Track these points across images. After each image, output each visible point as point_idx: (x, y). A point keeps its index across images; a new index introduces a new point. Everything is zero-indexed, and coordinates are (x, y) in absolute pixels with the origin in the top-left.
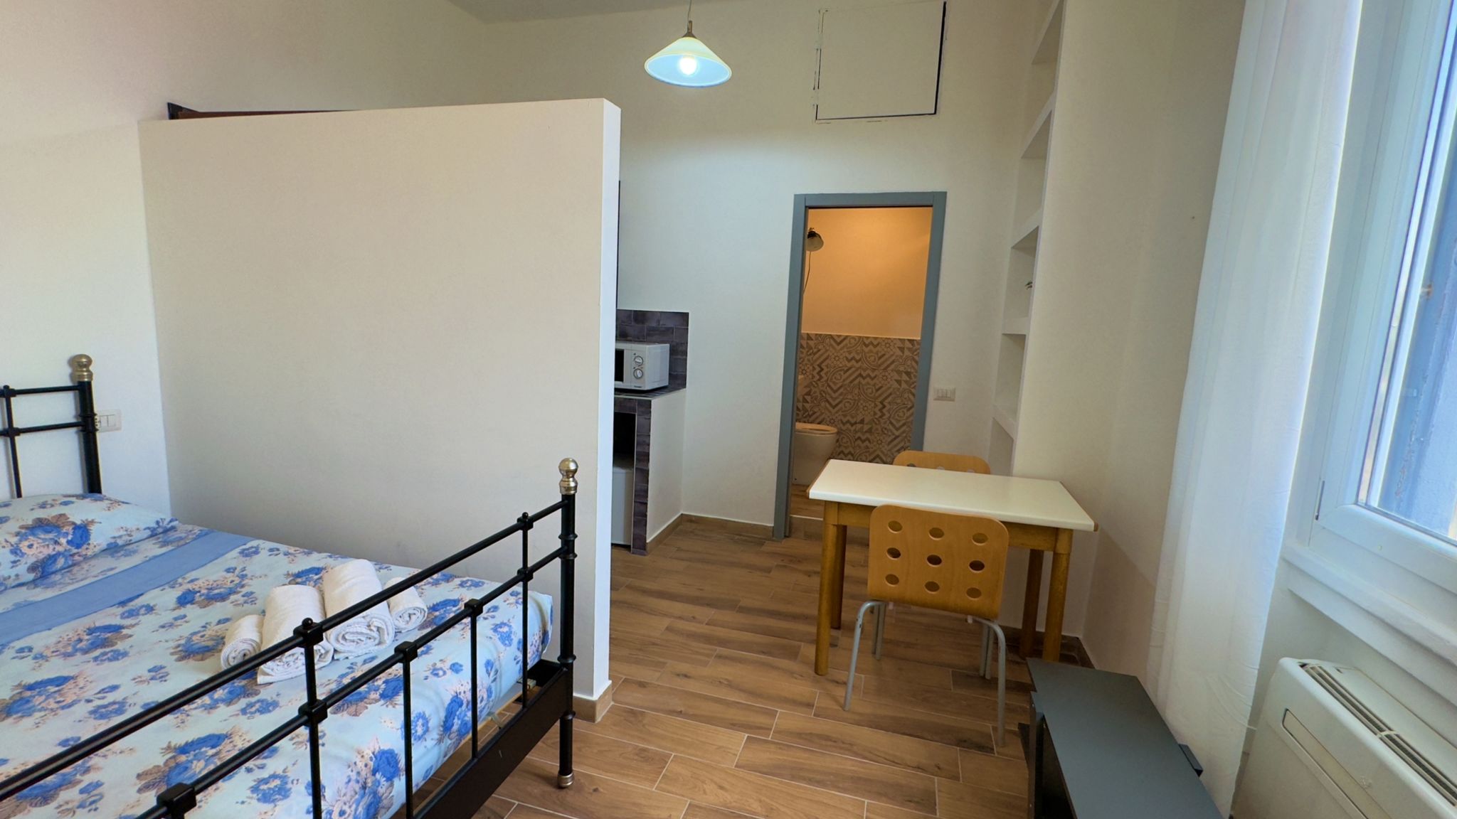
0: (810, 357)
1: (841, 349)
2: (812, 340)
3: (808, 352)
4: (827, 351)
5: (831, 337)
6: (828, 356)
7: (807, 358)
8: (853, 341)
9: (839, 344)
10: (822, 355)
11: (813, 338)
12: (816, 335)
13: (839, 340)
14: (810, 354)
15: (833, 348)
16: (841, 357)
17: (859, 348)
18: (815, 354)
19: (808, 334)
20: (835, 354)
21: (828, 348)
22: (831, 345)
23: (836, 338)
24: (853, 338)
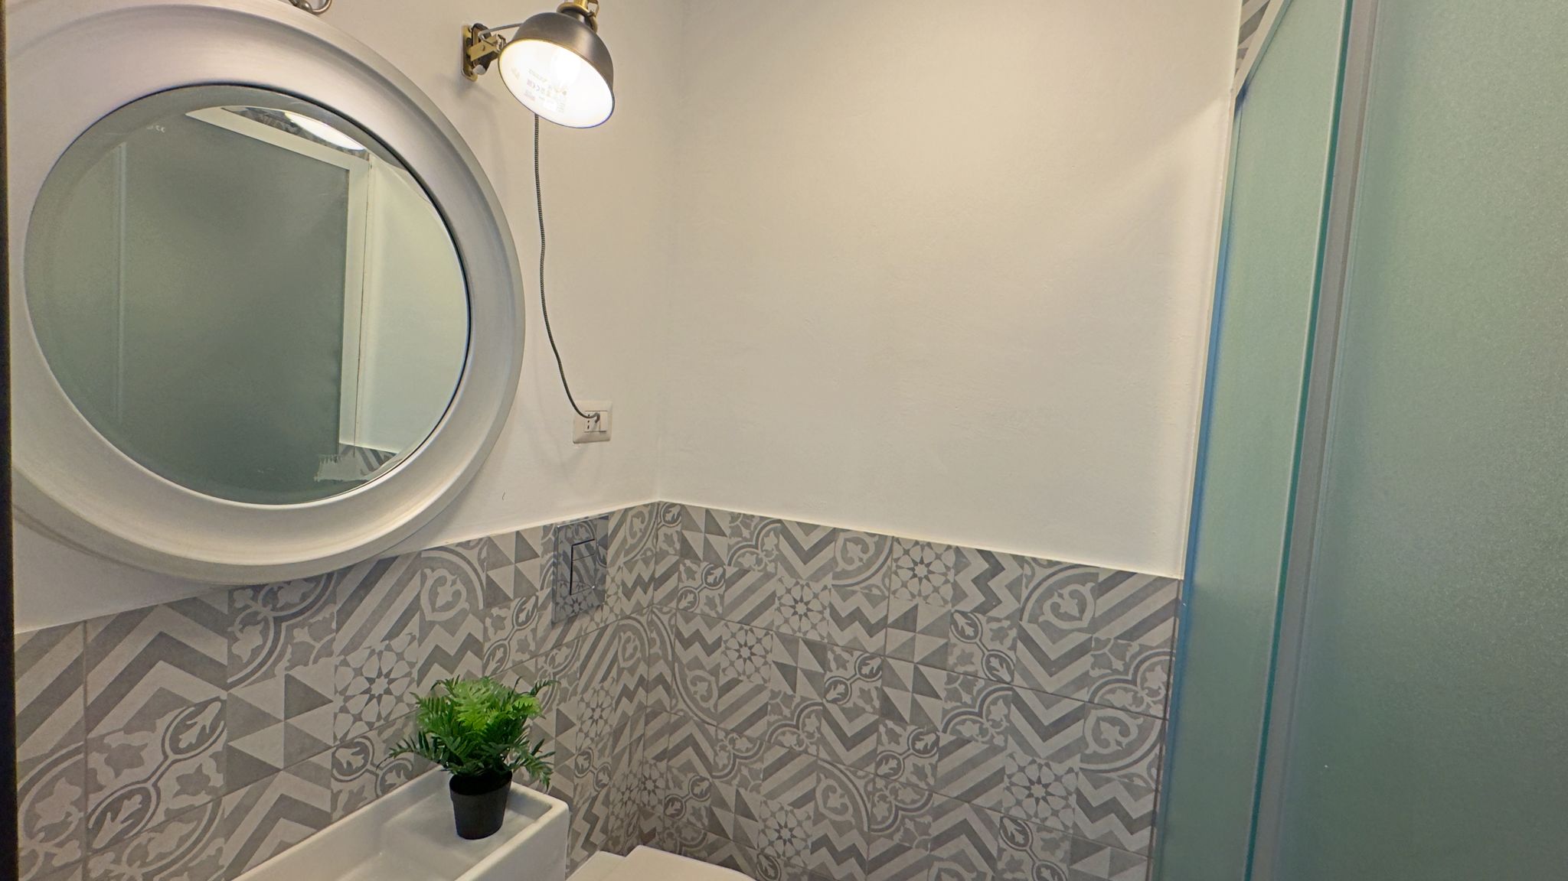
0: (714, 593)
1: (816, 577)
2: (723, 534)
3: (709, 573)
4: (768, 577)
5: (782, 528)
6: (773, 596)
7: (706, 592)
8: (854, 550)
9: (806, 557)
10: (751, 590)
11: (725, 526)
12: (734, 517)
13: (807, 543)
14: (715, 584)
15: (791, 570)
16: (815, 605)
17: (876, 580)
18: (730, 583)
19: (708, 511)
20: (796, 593)
21: (771, 568)
22: (782, 559)
23: (798, 534)
24: (858, 539)
